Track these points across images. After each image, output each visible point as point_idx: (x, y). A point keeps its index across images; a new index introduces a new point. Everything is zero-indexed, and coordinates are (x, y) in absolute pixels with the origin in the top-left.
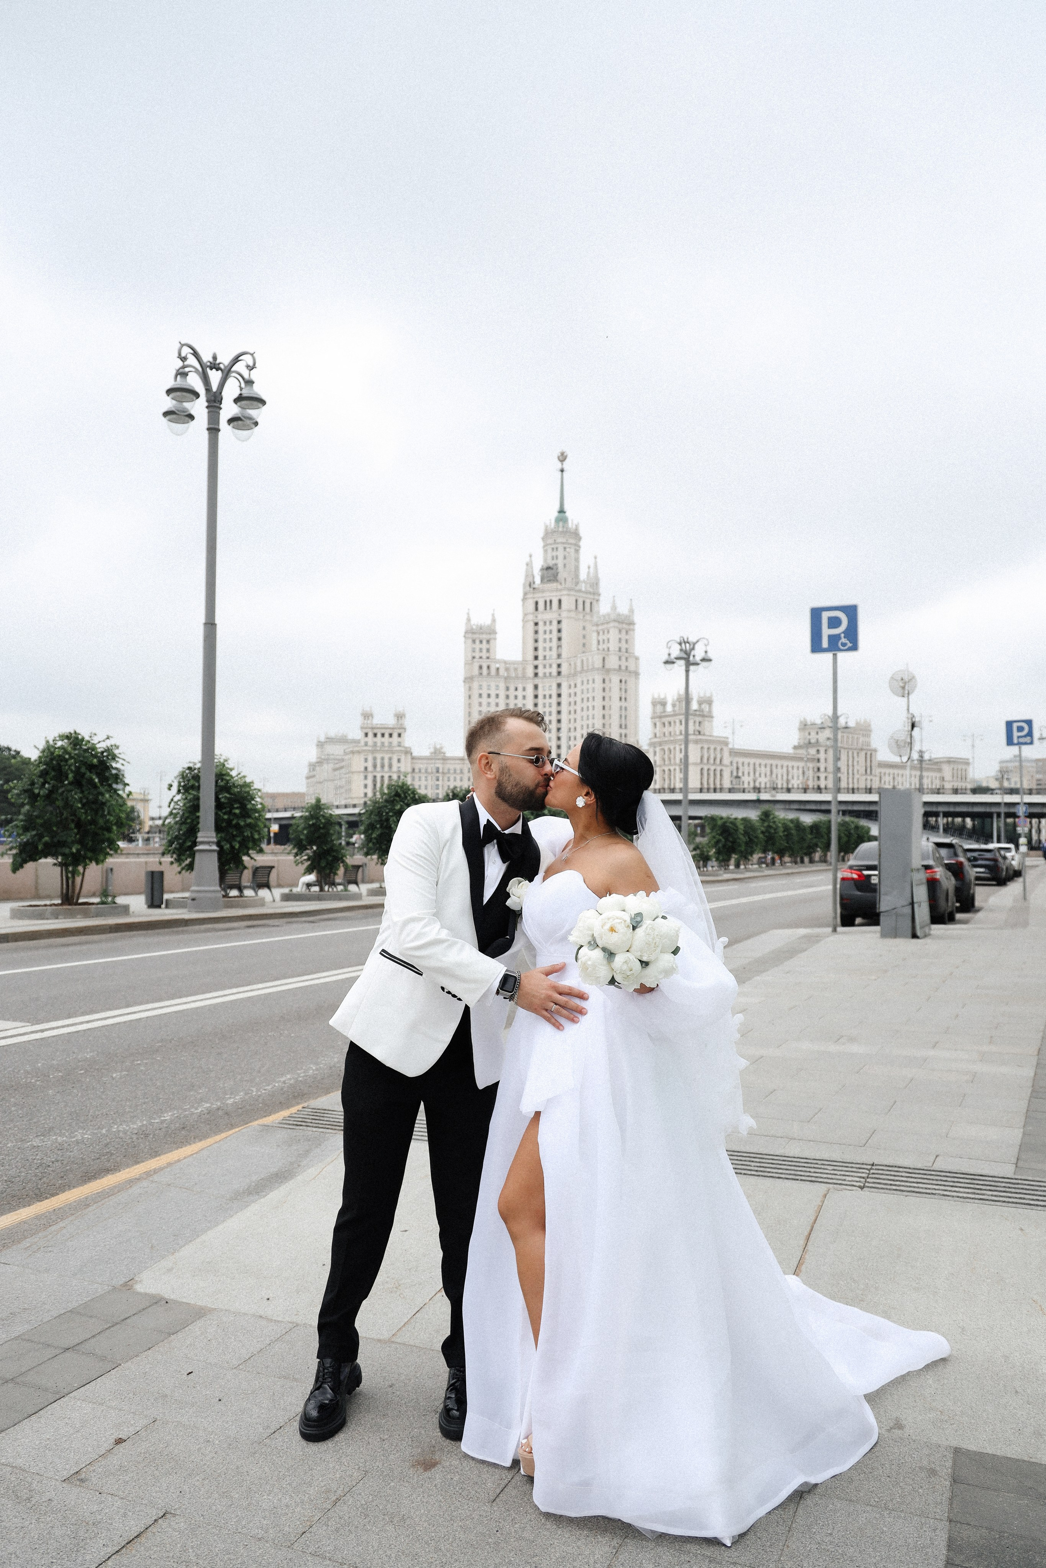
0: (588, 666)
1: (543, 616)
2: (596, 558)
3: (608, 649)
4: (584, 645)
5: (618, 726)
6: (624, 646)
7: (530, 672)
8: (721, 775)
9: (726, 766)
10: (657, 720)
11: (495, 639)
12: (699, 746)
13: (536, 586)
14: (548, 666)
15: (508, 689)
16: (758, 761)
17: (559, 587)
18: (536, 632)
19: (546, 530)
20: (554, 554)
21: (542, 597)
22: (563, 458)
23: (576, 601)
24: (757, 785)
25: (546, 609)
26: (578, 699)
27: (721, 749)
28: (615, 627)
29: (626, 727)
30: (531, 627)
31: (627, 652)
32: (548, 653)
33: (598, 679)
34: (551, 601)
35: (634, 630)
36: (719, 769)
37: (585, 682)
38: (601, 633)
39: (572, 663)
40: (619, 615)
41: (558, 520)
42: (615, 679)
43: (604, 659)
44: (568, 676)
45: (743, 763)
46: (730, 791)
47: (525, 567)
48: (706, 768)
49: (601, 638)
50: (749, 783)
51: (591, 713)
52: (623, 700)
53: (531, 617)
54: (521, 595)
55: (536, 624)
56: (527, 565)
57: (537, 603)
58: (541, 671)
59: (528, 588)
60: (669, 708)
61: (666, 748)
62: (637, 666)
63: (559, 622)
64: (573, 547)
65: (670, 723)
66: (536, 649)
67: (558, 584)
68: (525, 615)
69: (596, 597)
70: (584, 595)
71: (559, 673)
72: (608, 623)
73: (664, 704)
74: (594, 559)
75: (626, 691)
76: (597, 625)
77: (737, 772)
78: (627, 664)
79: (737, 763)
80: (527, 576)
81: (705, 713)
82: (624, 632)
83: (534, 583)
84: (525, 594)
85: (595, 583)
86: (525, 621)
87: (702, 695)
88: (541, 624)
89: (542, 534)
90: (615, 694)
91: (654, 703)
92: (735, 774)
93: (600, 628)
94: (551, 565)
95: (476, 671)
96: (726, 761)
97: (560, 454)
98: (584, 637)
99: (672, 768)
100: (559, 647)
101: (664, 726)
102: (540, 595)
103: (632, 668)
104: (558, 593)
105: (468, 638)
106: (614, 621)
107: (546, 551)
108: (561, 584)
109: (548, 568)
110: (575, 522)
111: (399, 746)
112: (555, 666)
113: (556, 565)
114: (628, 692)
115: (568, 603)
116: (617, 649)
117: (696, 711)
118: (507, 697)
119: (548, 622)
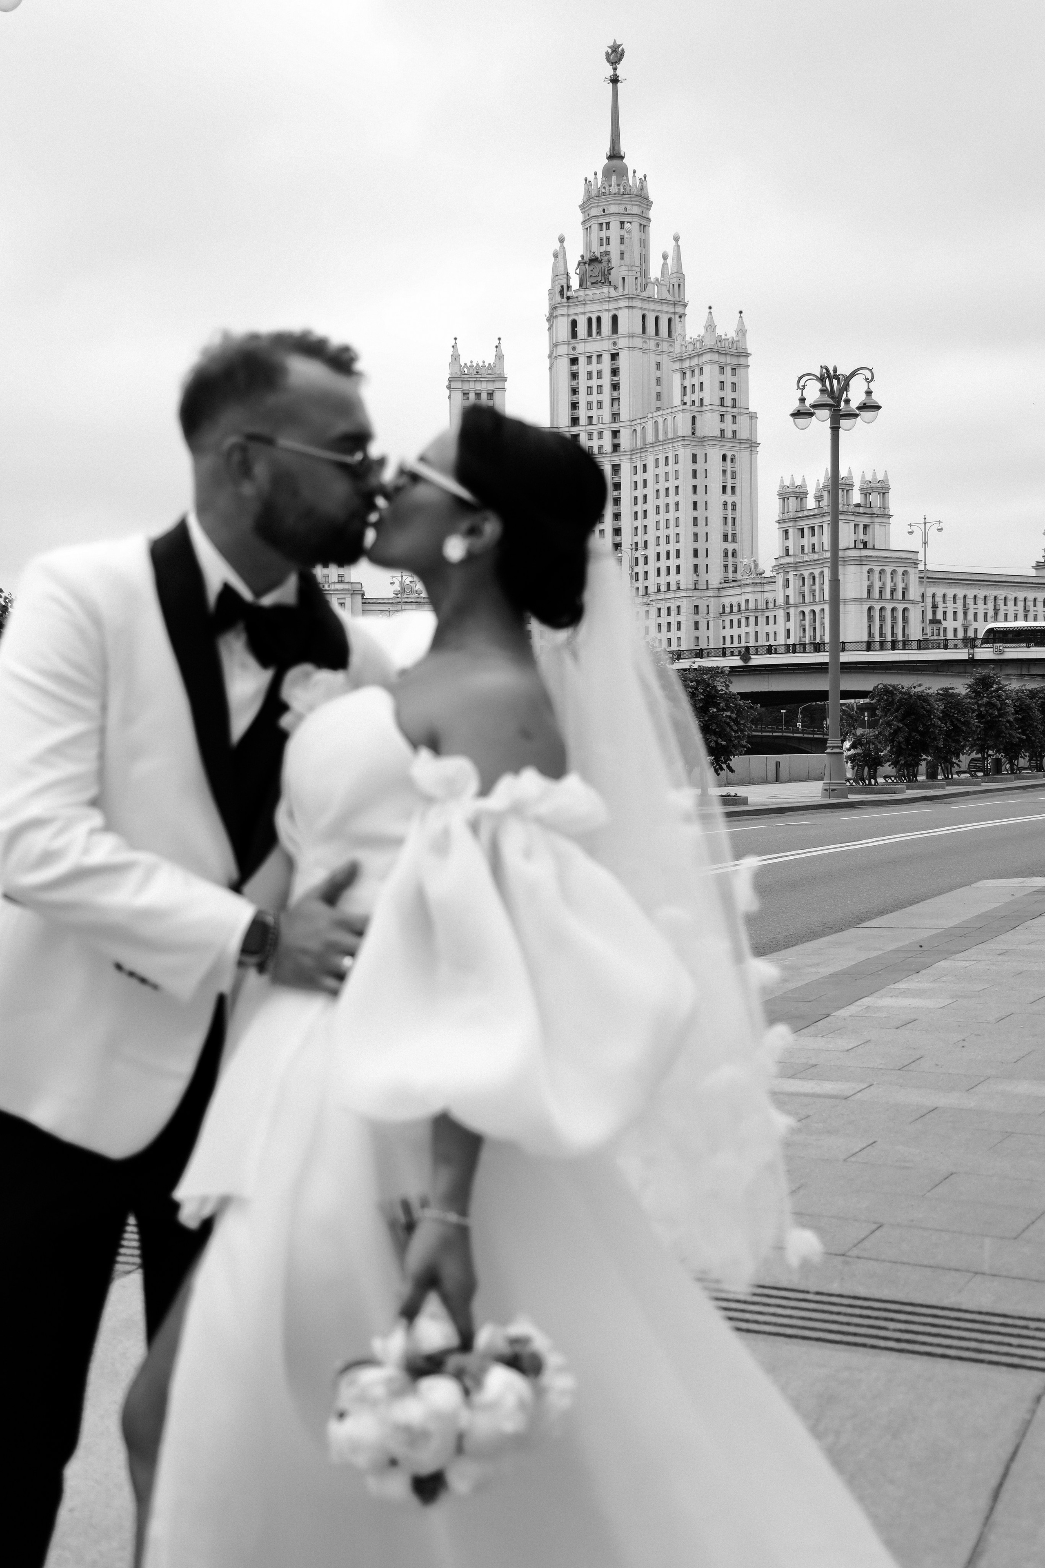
0: (666, 433)
1: (585, 347)
2: (677, 239)
3: (702, 399)
4: (659, 395)
5: (720, 537)
6: (729, 395)
8: (905, 619)
9: (913, 602)
10: (791, 524)
11: (504, 390)
12: (866, 568)
13: (569, 294)
14: (595, 435)
16: (971, 593)
17: (613, 293)
18: (574, 376)
19: (588, 191)
20: (604, 234)
21: (585, 313)
22: (615, 55)
23: (644, 317)
24: (971, 634)
25: (590, 334)
26: (650, 491)
27: (905, 573)
28: (712, 362)
29: (734, 540)
30: (564, 367)
31: (734, 406)
32: (595, 413)
33: (685, 454)
34: (599, 319)
35: (748, 366)
36: (900, 607)
37: (662, 462)
38: (688, 374)
39: (639, 429)
40: (719, 340)
41: (608, 172)
42: (714, 453)
43: (694, 418)
44: (632, 452)
45: (944, 596)
46: (922, 645)
47: (553, 259)
48: (877, 607)
49: (687, 383)
50: (955, 630)
51: (672, 515)
52: (729, 490)
53: (563, 350)
54: (546, 311)
55: (574, 361)
56: (556, 256)
57: (574, 324)
59: (558, 298)
60: (811, 503)
61: (806, 574)
62: (753, 429)
63: (614, 357)
64: (636, 220)
65: (813, 529)
66: (574, 406)
67: (612, 289)
68: (554, 345)
69: (679, 310)
70: (658, 307)
72: (699, 355)
73: (801, 496)
74: (674, 243)
75: (733, 477)
76: (681, 360)
77: (934, 613)
78: (735, 427)
79: (934, 596)
80: (555, 276)
81: (876, 511)
82: (728, 370)
83: (569, 287)
84: (553, 308)
85: (676, 285)
86: (553, 357)
87: (869, 477)
88: (582, 360)
89: (580, 198)
90: (715, 482)
91: (784, 497)
92: (929, 616)
93: (687, 364)
94: (598, 255)
96: (914, 593)
97: (610, 51)
98: (658, 381)
99: (817, 609)
100: (615, 400)
101: (803, 536)
102: (580, 309)
103: (743, 434)
104: (613, 305)
105: (456, 389)
106: (711, 351)
107: (588, 230)
108: (616, 288)
109: (594, 260)
110: (640, 175)
111: (341, 582)
112: (607, 435)
113: (607, 253)
114: (738, 476)
115: (629, 322)
116: (718, 402)
117: (858, 505)
119: (594, 357)
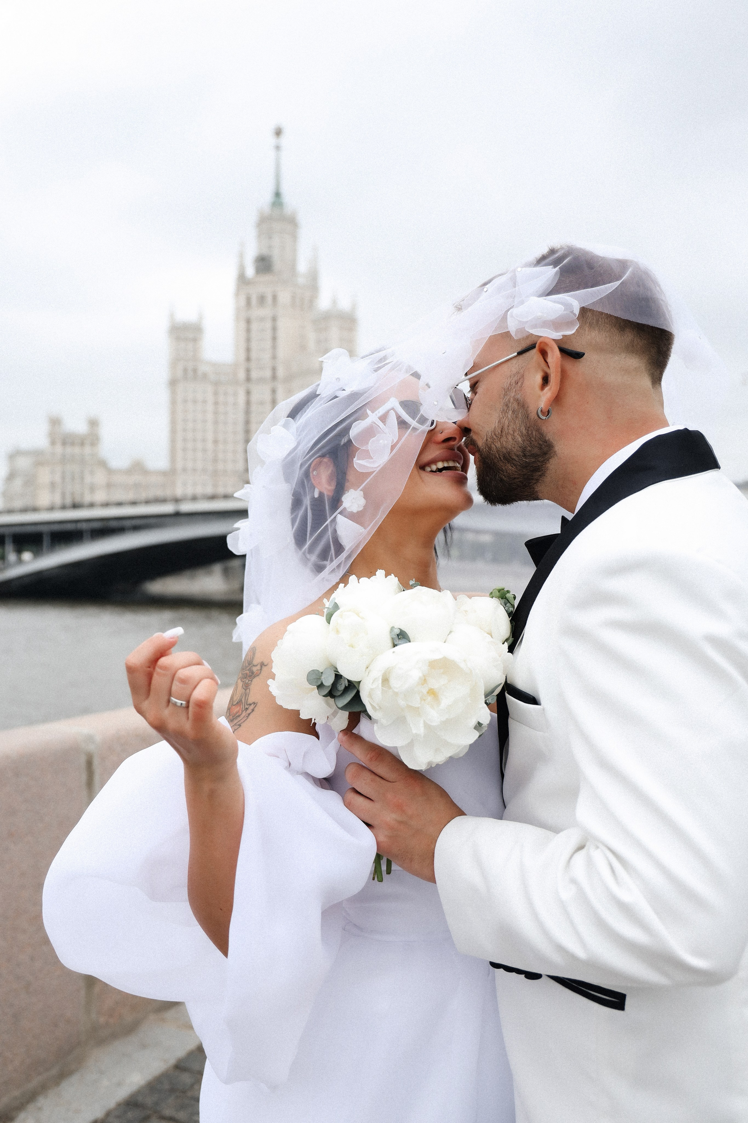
1: (257, 312)
2: (315, 249)
4: (301, 345)
7: (242, 375)
11: (202, 338)
13: (248, 279)
14: (261, 369)
15: (216, 394)
17: (274, 280)
18: (249, 331)
19: (260, 215)
20: (269, 243)
21: (255, 292)
22: (278, 132)
23: (294, 297)
28: (335, 324)
30: (243, 325)
32: (261, 354)
34: (265, 296)
38: (320, 332)
39: (289, 366)
40: (340, 310)
41: (273, 205)
44: (284, 380)
49: (319, 338)
53: (242, 314)
56: (239, 255)
57: (249, 298)
58: (254, 375)
59: (240, 282)
64: (290, 236)
66: (248, 350)
67: (273, 277)
68: (236, 311)
69: (315, 292)
70: (302, 290)
71: (274, 377)
72: (327, 320)
74: (313, 251)
76: (316, 323)
80: (239, 269)
83: (246, 275)
84: (237, 289)
85: (314, 277)
86: (236, 319)
88: (254, 321)
89: (255, 221)
93: (320, 325)
94: (265, 255)
95: (180, 373)
97: (275, 129)
100: (274, 347)
102: (253, 289)
104: (273, 287)
105: (172, 337)
106: (335, 317)
107: (259, 240)
108: (276, 276)
109: (263, 258)
111: (92, 456)
112: (269, 369)
113: (271, 255)
115: (284, 297)
118: (216, 403)
119: (262, 319)
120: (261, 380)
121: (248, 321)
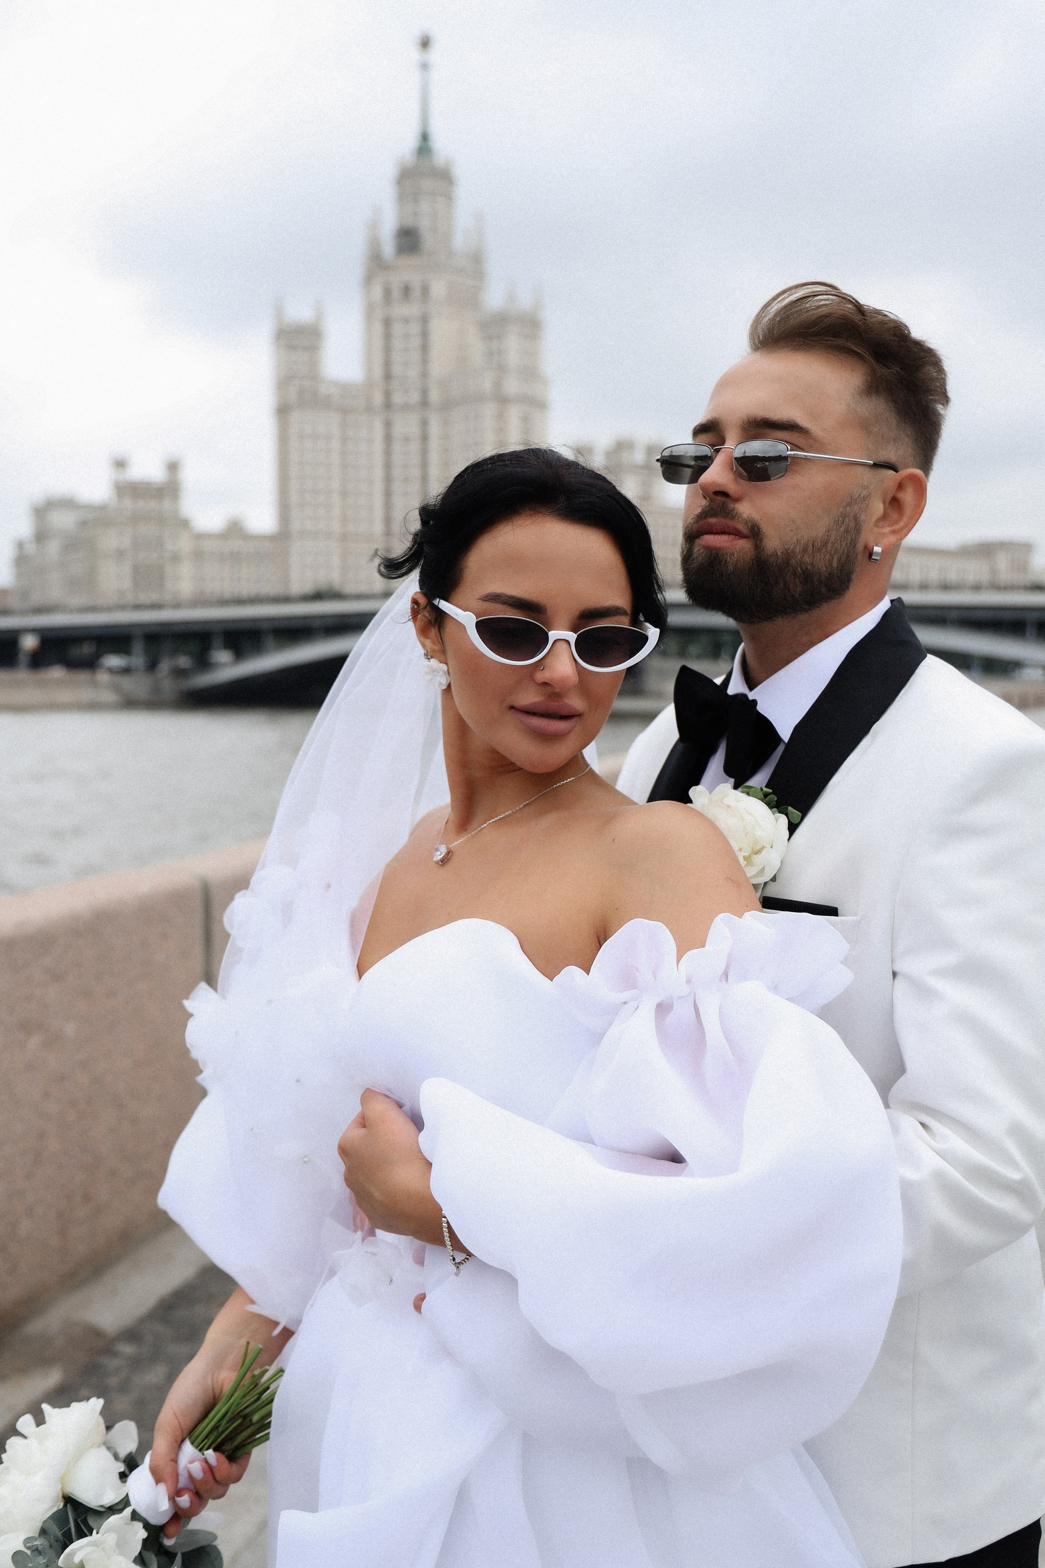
1: (398, 310)
3: (501, 365)
4: (462, 358)
6: (528, 360)
7: (378, 399)
11: (322, 346)
13: (385, 261)
14: (407, 391)
15: (344, 426)
17: (424, 263)
18: (388, 337)
19: (400, 168)
20: (415, 209)
21: (396, 280)
22: (425, 42)
25: (402, 299)
30: (378, 329)
31: (532, 371)
32: (406, 371)
34: (410, 287)
35: (541, 335)
38: (489, 340)
39: (446, 387)
40: (519, 310)
41: (419, 152)
42: (512, 413)
43: (494, 381)
44: (440, 408)
49: (488, 348)
53: (378, 313)
54: (361, 278)
56: (371, 226)
57: (388, 289)
58: (396, 399)
59: (372, 266)
62: (545, 394)
64: (443, 198)
66: (388, 364)
67: (422, 259)
68: (369, 309)
69: (481, 280)
71: (424, 403)
74: (475, 219)
75: (527, 435)
76: (483, 327)
78: (531, 390)
82: (528, 339)
83: (382, 256)
84: (366, 276)
85: (477, 259)
86: (367, 320)
88: (395, 323)
93: (487, 331)
94: (409, 226)
95: (293, 396)
97: (420, 37)
98: (462, 345)
100: (425, 361)
102: (392, 276)
104: (423, 274)
105: (280, 343)
106: (512, 319)
107: (400, 204)
108: (426, 258)
109: (405, 232)
110: (446, 158)
111: (172, 515)
112: (417, 392)
113: (417, 227)
115: (439, 288)
118: (344, 439)
119: (406, 320)
120: (407, 407)
121: (387, 323)
